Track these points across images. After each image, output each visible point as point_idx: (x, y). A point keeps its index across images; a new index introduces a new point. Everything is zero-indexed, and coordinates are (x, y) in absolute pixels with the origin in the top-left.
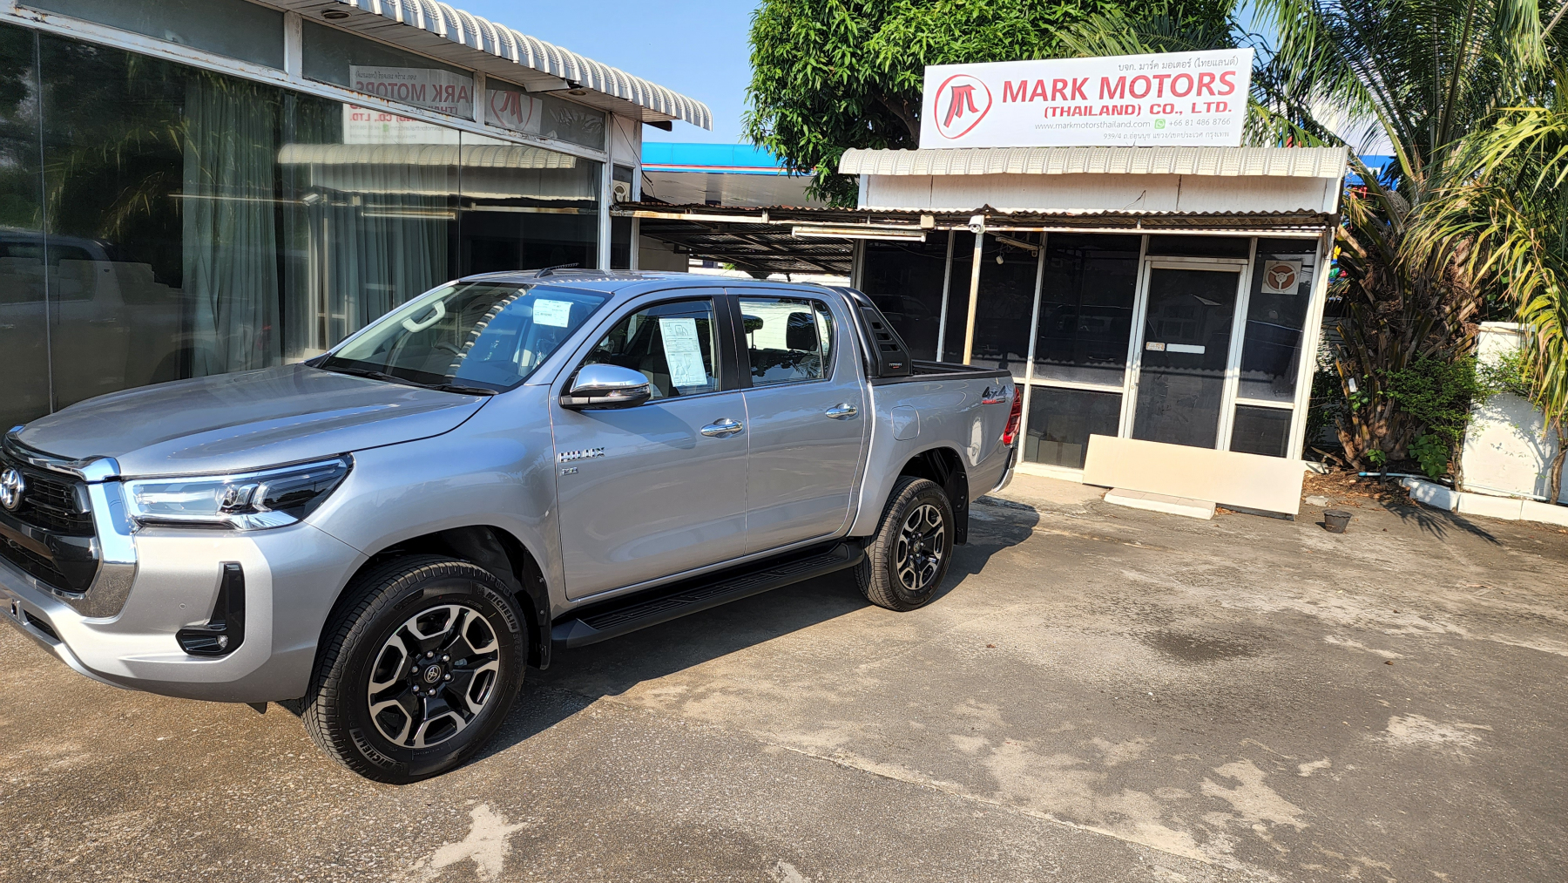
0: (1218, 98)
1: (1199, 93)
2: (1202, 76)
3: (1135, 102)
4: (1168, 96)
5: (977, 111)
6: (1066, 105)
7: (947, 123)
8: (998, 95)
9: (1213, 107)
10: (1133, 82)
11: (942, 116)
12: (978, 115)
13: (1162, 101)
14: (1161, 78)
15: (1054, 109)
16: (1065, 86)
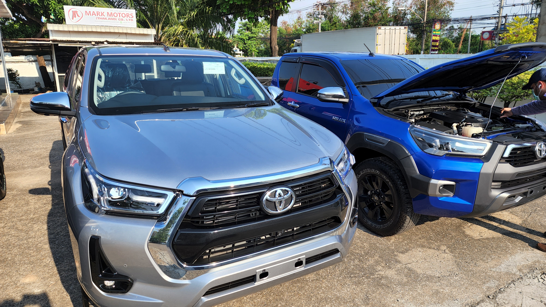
0: (131, 18)
1: (127, 17)
2: (127, 14)
3: (115, 18)
4: (121, 17)
5: (79, 17)
6: (101, 17)
7: (73, 19)
8: (84, 14)
9: (130, 20)
10: (114, 14)
11: (71, 18)
12: (80, 18)
13: (120, 18)
14: (119, 14)
15: (98, 18)
16: (99, 13)
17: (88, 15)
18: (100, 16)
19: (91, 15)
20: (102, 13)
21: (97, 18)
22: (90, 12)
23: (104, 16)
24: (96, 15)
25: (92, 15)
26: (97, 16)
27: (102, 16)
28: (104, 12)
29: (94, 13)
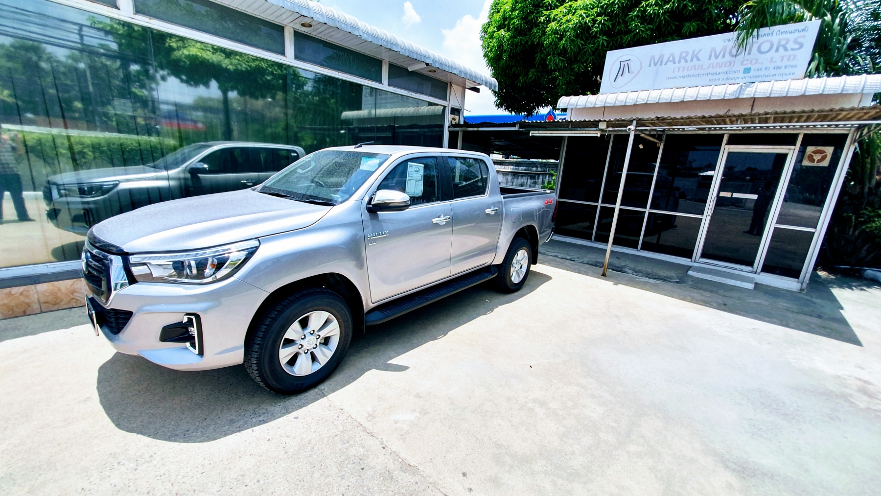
0: (790, 53)
2: (781, 40)
5: (633, 72)
6: (686, 65)
7: (616, 80)
8: (646, 64)
9: (786, 58)
13: (750, 57)
15: (679, 68)
16: (687, 55)
17: (655, 65)
18: (686, 61)
19: (661, 64)
20: (696, 52)
21: (676, 70)
22: (661, 57)
23: (698, 60)
24: (674, 63)
25: (666, 64)
26: (679, 62)
27: (692, 60)
28: (700, 51)
29: (671, 59)
